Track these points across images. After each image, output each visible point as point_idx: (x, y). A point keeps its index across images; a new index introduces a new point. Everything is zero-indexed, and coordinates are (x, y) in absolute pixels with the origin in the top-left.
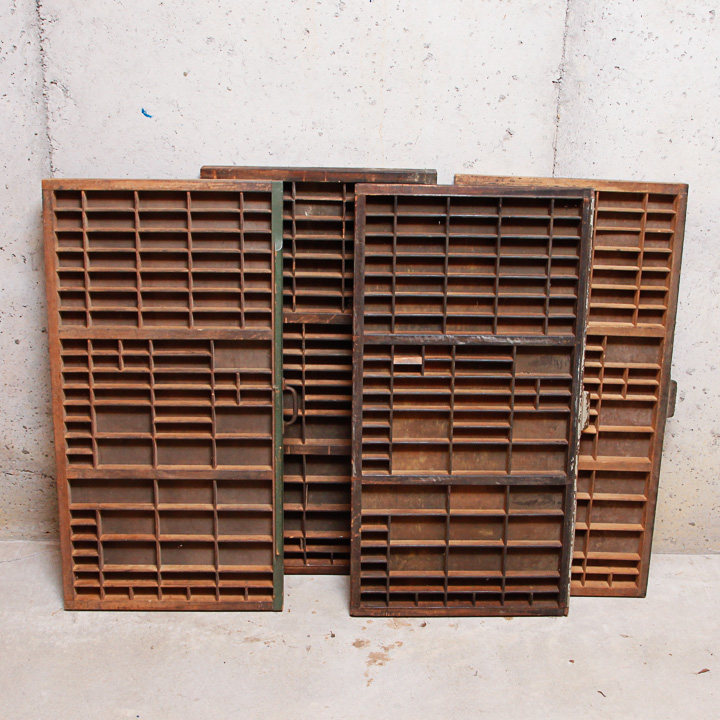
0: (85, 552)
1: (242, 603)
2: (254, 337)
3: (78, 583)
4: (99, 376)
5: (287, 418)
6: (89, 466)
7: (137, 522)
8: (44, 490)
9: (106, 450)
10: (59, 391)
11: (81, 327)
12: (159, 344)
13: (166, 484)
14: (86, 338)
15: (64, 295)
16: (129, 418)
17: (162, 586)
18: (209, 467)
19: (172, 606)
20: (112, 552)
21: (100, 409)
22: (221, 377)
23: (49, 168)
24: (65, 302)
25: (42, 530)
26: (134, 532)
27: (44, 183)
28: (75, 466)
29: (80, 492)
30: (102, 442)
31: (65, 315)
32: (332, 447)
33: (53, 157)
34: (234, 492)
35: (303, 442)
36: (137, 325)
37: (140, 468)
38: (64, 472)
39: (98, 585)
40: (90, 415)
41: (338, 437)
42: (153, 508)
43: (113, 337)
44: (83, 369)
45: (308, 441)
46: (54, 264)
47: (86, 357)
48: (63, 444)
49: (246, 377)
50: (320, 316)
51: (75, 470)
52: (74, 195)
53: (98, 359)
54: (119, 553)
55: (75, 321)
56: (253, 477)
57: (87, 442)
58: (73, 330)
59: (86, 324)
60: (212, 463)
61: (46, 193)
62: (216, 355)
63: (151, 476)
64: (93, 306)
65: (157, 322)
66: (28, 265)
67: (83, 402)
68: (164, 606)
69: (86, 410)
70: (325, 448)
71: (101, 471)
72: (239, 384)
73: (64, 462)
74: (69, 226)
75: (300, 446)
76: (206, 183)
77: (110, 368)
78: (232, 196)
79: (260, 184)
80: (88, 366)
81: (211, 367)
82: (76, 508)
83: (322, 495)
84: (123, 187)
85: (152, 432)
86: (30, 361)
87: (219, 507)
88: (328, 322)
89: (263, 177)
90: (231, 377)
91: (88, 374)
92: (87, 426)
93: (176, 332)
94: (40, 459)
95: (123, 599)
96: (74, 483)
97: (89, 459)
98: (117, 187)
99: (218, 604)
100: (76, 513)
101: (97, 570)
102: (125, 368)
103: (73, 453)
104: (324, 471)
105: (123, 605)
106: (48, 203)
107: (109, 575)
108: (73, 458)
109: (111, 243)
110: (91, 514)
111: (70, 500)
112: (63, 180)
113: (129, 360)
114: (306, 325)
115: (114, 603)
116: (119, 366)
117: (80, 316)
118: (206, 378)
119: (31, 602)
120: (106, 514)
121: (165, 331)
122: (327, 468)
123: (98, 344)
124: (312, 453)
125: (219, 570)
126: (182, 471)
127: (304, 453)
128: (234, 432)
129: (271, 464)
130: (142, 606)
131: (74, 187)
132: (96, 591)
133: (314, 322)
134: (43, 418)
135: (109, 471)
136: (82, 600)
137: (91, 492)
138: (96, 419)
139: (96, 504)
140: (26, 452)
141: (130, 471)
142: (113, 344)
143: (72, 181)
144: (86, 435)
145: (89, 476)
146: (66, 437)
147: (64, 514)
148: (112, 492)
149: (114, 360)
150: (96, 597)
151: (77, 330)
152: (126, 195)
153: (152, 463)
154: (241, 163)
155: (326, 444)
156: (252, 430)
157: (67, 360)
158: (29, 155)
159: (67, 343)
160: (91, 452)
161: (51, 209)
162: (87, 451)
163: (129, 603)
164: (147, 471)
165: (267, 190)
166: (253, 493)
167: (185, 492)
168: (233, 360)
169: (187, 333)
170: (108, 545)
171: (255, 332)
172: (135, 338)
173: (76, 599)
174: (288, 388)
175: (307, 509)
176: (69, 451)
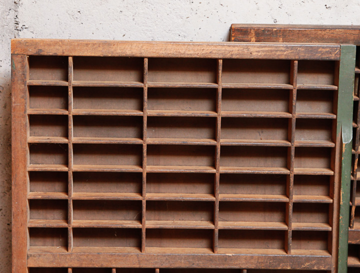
2: (306, 266)
14: (66, 266)
15: (36, 205)
23: (12, 25)
27: (14, 45)
31: (36, 233)
33: (20, 9)
36: (140, 247)
43: (105, 265)
46: (25, 161)
52: (58, 62)
59: (66, 246)
61: (18, 59)
74: (48, 105)
76: (247, 47)
78: (282, 66)
79: (323, 50)
84: (129, 52)
89: (322, 39)
93: (194, 257)
98: (118, 52)
106: (19, 73)
109: (104, 130)
112: (43, 41)
117: (60, 235)
121: (179, 257)
131: (58, 51)
143: (56, 43)
151: (54, 255)
152: (133, 64)
154: (284, 20)
161: (24, 82)
165: (333, 57)
169: (211, 259)
171: (308, 259)
172: (137, 266)
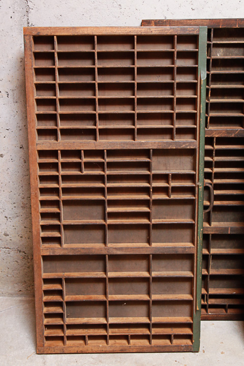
0: (53, 310)
1: (169, 346)
2: (183, 146)
3: (47, 332)
4: (66, 178)
5: (206, 207)
6: (57, 246)
7: (91, 286)
8: (19, 261)
9: (70, 233)
10: (36, 190)
11: (53, 141)
12: (112, 153)
13: (115, 257)
14: (57, 149)
15: (40, 117)
16: (87, 209)
17: (110, 334)
18: (147, 245)
19: (118, 349)
20: (72, 309)
21: (67, 203)
22: (158, 177)
24: (40, 123)
25: (17, 289)
26: (88, 294)
27: (25, 30)
28: (47, 245)
29: (49, 264)
30: (67, 227)
31: (41, 132)
32: (231, 228)
33: (29, 15)
34: (163, 263)
35: (210, 225)
36: (96, 139)
37: (96, 247)
38: (39, 250)
39: (63, 335)
40: (59, 208)
41: (233, 220)
42: (105, 276)
43: (78, 148)
44: (54, 173)
45: (214, 224)
47: (57, 164)
48: (39, 229)
49: (176, 177)
50: (228, 132)
51: (47, 249)
53: (65, 165)
54: (78, 309)
55: (48, 137)
56: (180, 252)
57: (57, 228)
58: (47, 144)
59: (57, 139)
60: (149, 242)
61: (27, 37)
62: (155, 161)
63: (104, 252)
64: (62, 125)
65: (109, 137)
66: (10, 99)
67: (54, 197)
68: (111, 350)
69: (56, 203)
70: (227, 229)
71: (66, 249)
72: (170, 182)
73: (39, 243)
74: (45, 64)
75: (207, 228)
77: (74, 172)
79: (190, 30)
80: (58, 171)
81: (149, 170)
82: (47, 277)
83: (220, 263)
84: (86, 32)
85: (105, 219)
86: (11, 169)
87: (154, 274)
88: (233, 136)
90: (165, 177)
91: (58, 176)
92: (57, 216)
93: (124, 143)
94: (16, 239)
95: (81, 344)
96: (46, 258)
97: (58, 240)
99: (151, 347)
100: (46, 281)
101: (62, 323)
102: (86, 172)
103: (46, 236)
104: (222, 246)
105: (81, 349)
106: (28, 46)
107: (70, 327)
108: (45, 240)
110: (58, 281)
111: (42, 271)
113: (89, 165)
114: (217, 138)
115: (74, 348)
116: (81, 171)
117: (52, 133)
118: (146, 178)
119: (10, 347)
120: (69, 280)
121: (117, 144)
122: (224, 243)
123: (66, 153)
124: (217, 233)
125: (153, 322)
126: (127, 248)
127: (211, 233)
128: (165, 218)
129: (193, 242)
130: (95, 349)
131: (48, 33)
132: (61, 338)
133: (223, 135)
134: (19, 211)
135: (72, 249)
136: (50, 347)
137: (58, 264)
138: (63, 210)
139: (62, 274)
140: (6, 235)
141: (89, 249)
142: (77, 153)
143: (47, 28)
144: (55, 222)
145: (58, 253)
146: (41, 224)
147: (38, 281)
148: (73, 264)
149: (78, 166)
150: (60, 343)
151: (50, 144)
152: (87, 39)
153: (105, 243)
155: (226, 226)
156: (178, 216)
157: (42, 166)
158: (11, 14)
159: (42, 153)
160: (59, 235)
161: (31, 50)
162: (56, 234)
163: (85, 348)
164: (101, 249)
165: (195, 33)
166: (178, 263)
167: (127, 264)
168: (165, 165)
169: (133, 144)
170: (69, 304)
171: (184, 143)
172: (94, 149)
173: (45, 345)
174: (207, 185)
175: (210, 273)
176: (43, 234)
